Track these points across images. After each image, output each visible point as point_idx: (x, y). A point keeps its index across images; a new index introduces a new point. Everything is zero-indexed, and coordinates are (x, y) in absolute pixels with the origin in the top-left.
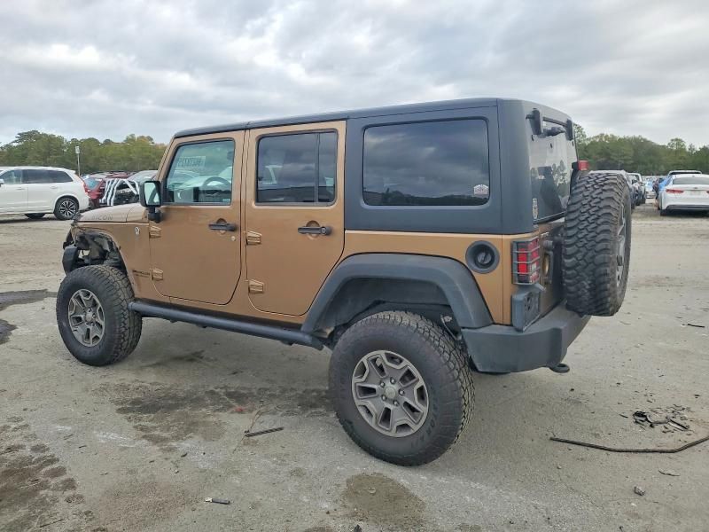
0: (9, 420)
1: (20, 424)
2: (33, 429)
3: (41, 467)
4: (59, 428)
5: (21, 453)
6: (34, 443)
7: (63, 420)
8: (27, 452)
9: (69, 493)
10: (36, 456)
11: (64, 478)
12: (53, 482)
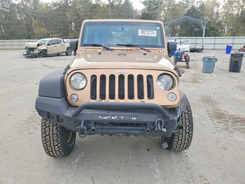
0: (221, 132)
1: (217, 129)
2: (213, 126)
3: (213, 116)
4: (205, 123)
5: (218, 121)
6: (214, 122)
7: (203, 124)
8: (215, 121)
9: (208, 110)
10: (213, 119)
11: (208, 113)
12: (211, 113)
